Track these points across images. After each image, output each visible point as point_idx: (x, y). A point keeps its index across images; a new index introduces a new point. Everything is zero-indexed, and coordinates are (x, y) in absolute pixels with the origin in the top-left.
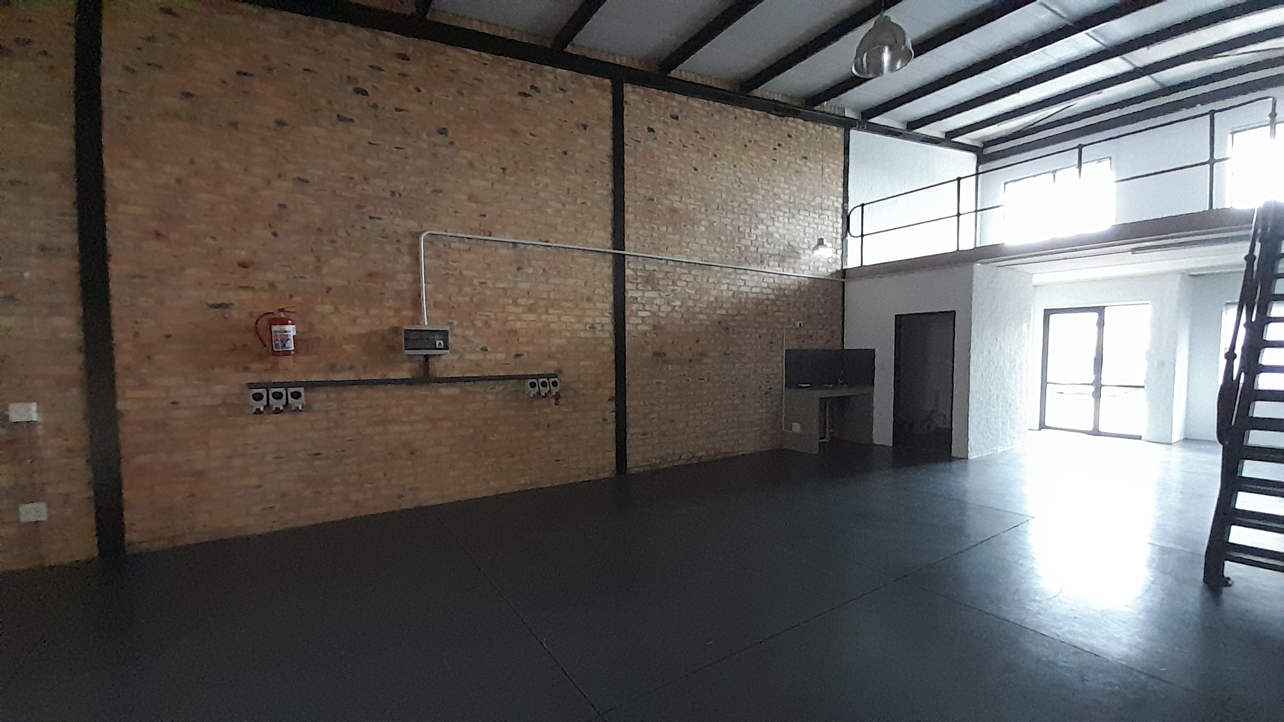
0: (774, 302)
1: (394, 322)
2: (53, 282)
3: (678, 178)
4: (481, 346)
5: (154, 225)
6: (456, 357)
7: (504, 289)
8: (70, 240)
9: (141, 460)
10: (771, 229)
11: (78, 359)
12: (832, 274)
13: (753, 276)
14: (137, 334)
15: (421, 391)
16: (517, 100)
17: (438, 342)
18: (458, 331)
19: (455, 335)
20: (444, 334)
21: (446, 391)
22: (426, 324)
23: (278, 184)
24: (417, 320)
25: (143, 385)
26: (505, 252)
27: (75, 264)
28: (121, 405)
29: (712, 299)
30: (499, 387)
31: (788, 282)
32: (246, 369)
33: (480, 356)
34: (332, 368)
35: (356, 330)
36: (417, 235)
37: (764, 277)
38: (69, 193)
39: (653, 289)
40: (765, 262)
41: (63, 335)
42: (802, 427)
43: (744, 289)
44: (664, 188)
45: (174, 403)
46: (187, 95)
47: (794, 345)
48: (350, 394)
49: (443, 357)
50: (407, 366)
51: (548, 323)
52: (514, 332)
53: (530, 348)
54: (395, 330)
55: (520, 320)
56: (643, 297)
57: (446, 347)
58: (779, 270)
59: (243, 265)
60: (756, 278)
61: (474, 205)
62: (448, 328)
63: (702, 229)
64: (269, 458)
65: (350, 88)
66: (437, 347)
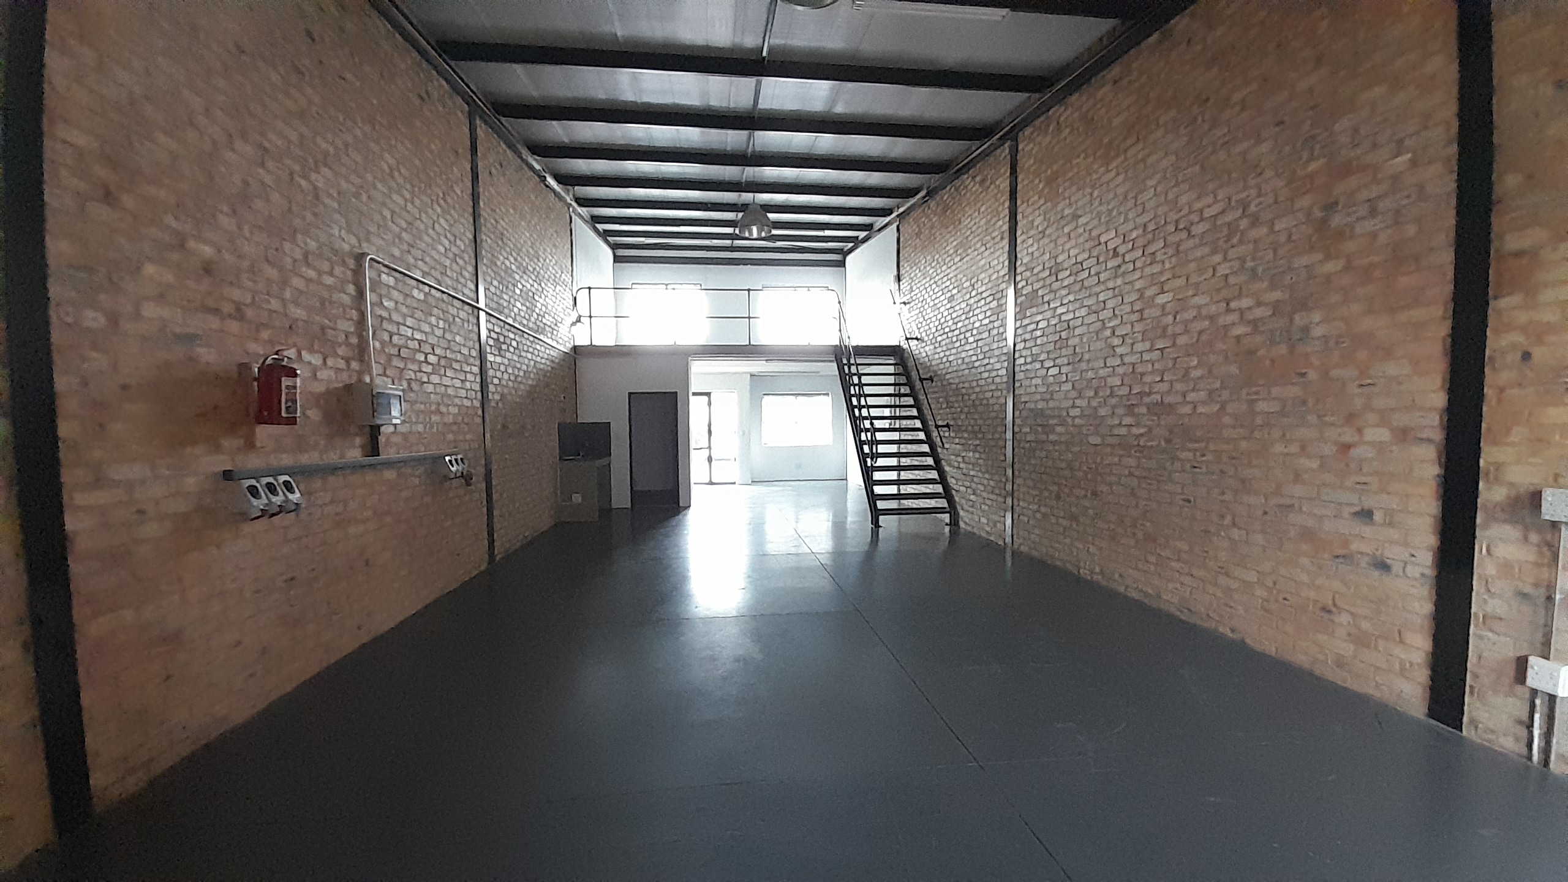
3: (505, 232)
5: (101, 172)
7: (419, 342)
10: (547, 300)
12: (571, 349)
13: (541, 346)
14: (85, 384)
15: (369, 478)
16: (417, 101)
20: (399, 399)
26: (418, 293)
29: (526, 368)
31: (555, 355)
32: (219, 449)
36: (361, 258)
37: (546, 348)
39: (500, 354)
40: (546, 333)
42: (583, 497)
43: (539, 359)
44: (500, 242)
45: (141, 512)
47: (561, 418)
54: (347, 389)
55: (429, 381)
56: (494, 362)
58: (551, 342)
59: (208, 270)
60: (543, 349)
61: (395, 228)
63: (519, 292)
64: (248, 593)
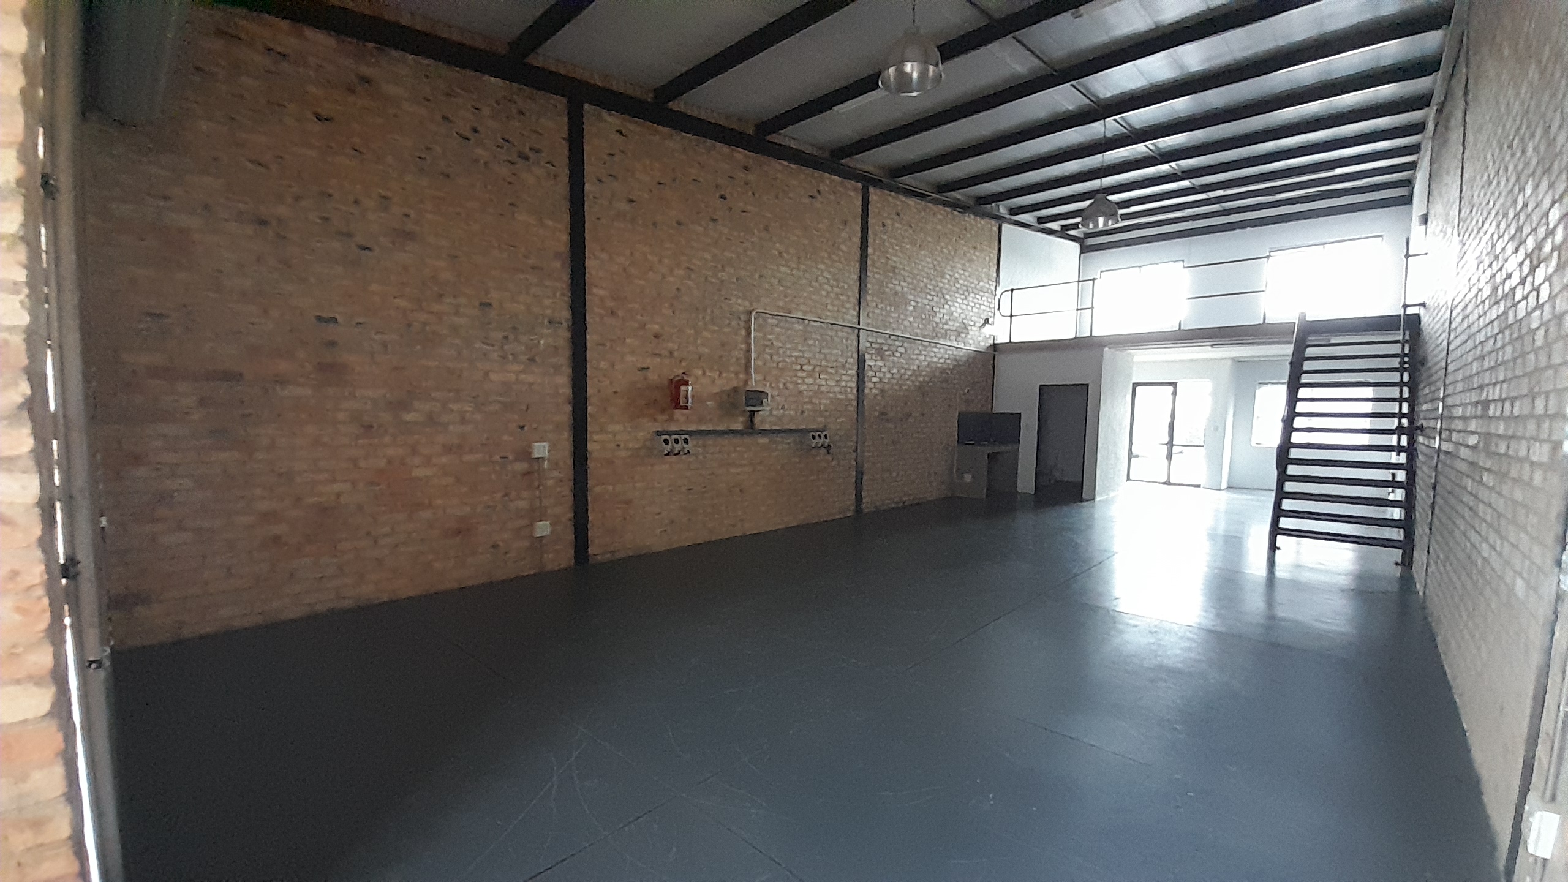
0: (952, 370)
1: (735, 384)
2: (556, 348)
3: (898, 265)
5: (610, 304)
6: (768, 413)
7: (796, 357)
8: (565, 314)
9: (598, 489)
10: (953, 309)
11: (569, 408)
12: (988, 347)
13: (940, 348)
14: (599, 391)
15: (747, 440)
16: (808, 201)
18: (769, 392)
20: (762, 394)
21: (763, 440)
22: (751, 385)
23: (677, 272)
25: (602, 430)
26: (796, 326)
27: (568, 335)
28: (590, 446)
29: (915, 368)
31: (961, 354)
32: (655, 420)
34: (701, 420)
35: (716, 390)
36: (750, 313)
37: (947, 350)
38: (566, 276)
39: (882, 359)
40: (948, 337)
41: (561, 391)
42: (973, 477)
43: (935, 360)
44: (891, 274)
45: (618, 445)
46: (631, 201)
47: (963, 408)
48: (710, 441)
49: (761, 413)
50: (738, 419)
52: (801, 393)
54: (735, 390)
55: (804, 383)
56: (875, 365)
58: (955, 344)
59: (656, 336)
60: (942, 350)
61: (781, 288)
62: (764, 389)
63: (911, 308)
64: (666, 491)
65: (718, 195)
66: (761, 404)
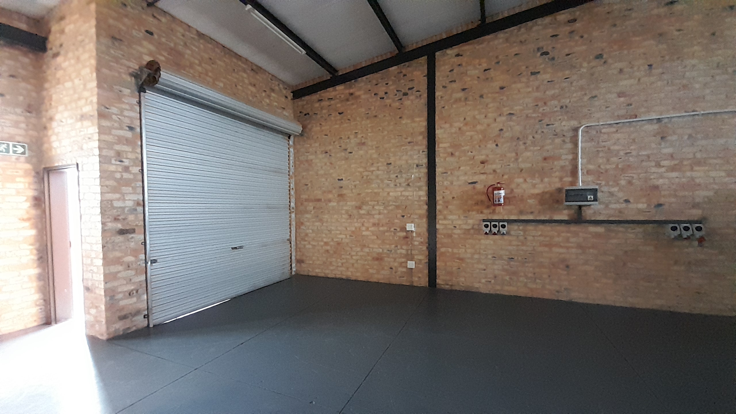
2: (420, 178)
4: (625, 199)
5: (450, 150)
6: (602, 206)
7: (648, 155)
8: (424, 161)
9: (443, 250)
11: (426, 207)
14: (443, 198)
15: (575, 227)
17: (589, 197)
18: (605, 189)
19: (602, 192)
20: (594, 191)
21: (594, 229)
22: (581, 185)
23: (499, 119)
24: (574, 182)
25: (445, 219)
26: (649, 127)
27: (426, 170)
28: (438, 226)
30: (639, 229)
32: (482, 213)
33: (624, 205)
34: (521, 212)
35: (536, 191)
36: (576, 130)
38: (425, 142)
41: (422, 198)
45: (455, 227)
46: (464, 89)
48: (530, 227)
49: (592, 206)
50: (566, 212)
51: (693, 179)
52: (656, 188)
53: (673, 200)
54: (559, 190)
55: (662, 177)
57: (595, 200)
59: (482, 163)
61: (622, 99)
62: (597, 187)
64: (490, 257)
65: (539, 54)
66: (588, 200)
